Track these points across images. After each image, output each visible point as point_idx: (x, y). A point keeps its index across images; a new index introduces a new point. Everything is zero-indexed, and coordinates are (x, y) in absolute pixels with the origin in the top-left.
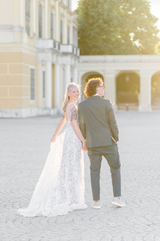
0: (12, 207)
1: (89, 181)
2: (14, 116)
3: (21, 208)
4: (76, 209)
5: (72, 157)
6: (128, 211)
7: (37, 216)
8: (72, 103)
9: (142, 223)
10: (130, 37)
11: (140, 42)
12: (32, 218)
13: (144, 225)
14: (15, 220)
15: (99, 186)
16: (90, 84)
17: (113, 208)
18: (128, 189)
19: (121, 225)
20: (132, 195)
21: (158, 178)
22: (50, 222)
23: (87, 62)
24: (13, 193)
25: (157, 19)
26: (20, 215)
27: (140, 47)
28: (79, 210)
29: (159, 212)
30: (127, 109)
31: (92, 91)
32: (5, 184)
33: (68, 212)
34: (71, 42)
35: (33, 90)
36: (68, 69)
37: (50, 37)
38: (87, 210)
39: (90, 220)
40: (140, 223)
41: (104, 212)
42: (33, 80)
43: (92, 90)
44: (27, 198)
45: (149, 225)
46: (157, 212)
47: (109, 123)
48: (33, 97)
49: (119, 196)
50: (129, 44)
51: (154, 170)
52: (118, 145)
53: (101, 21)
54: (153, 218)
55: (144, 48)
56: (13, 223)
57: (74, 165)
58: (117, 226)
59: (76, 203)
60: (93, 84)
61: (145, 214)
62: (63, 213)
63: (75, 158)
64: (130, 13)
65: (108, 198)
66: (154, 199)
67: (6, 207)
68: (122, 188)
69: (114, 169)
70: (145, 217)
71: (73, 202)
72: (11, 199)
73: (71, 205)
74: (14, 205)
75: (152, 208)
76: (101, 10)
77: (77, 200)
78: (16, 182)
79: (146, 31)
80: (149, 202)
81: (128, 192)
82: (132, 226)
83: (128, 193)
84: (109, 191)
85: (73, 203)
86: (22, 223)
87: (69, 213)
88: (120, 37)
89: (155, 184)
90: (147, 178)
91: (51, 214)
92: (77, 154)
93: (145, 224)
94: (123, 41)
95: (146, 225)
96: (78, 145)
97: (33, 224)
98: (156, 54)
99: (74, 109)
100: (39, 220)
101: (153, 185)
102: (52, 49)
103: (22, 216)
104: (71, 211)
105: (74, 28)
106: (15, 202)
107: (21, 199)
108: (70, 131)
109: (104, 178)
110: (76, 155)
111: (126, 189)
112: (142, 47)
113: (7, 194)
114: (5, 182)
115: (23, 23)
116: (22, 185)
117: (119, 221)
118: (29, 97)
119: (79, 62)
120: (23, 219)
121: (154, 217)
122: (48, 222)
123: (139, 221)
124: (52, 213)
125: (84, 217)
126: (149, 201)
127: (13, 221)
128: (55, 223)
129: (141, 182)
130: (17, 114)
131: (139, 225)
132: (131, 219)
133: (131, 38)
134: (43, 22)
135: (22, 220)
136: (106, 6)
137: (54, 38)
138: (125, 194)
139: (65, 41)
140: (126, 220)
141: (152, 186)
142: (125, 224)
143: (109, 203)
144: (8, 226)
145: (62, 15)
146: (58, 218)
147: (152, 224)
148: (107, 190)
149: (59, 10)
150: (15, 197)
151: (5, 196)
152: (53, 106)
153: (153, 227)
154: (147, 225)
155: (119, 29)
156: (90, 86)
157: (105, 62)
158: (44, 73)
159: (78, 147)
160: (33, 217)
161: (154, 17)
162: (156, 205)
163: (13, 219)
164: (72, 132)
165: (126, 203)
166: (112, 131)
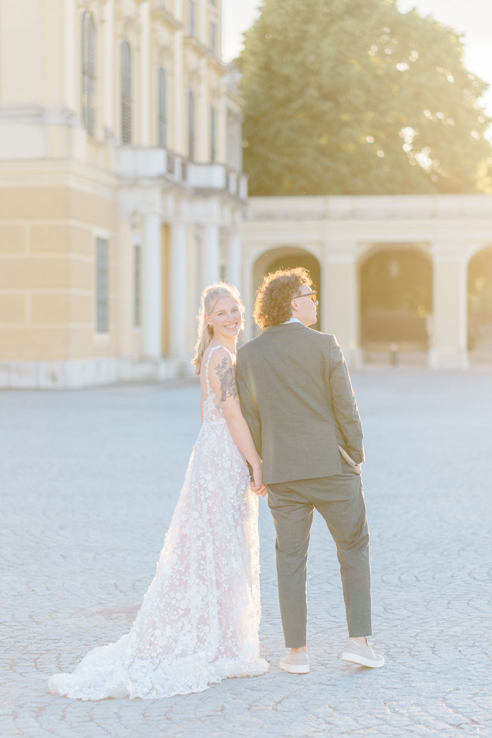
0: (32, 666)
1: (274, 585)
2: (45, 382)
3: (61, 670)
4: (233, 676)
5: (221, 513)
6: (394, 680)
7: (109, 698)
8: (219, 346)
9: (437, 719)
10: (402, 141)
11: (431, 157)
12: (94, 701)
13: (444, 725)
14: (42, 709)
15: (305, 601)
16: (270, 290)
17: (347, 671)
18: (395, 611)
19: (370, 725)
20: (406, 629)
21: (488, 577)
22: (149, 716)
23: (269, 216)
24: (38, 623)
25: (484, 86)
26: (56, 695)
27: (433, 172)
28: (242, 677)
29: (489, 684)
30: (394, 361)
31: (279, 311)
32: (14, 596)
33: (208, 684)
34: (221, 156)
35: (103, 303)
36: (212, 238)
37: (155, 141)
38: (266, 679)
39: (276, 710)
40: (431, 720)
41: (321, 683)
42: (102, 272)
43: (276, 309)
44: (80, 640)
45: (458, 726)
46: (483, 685)
47: (333, 408)
48: (103, 325)
49: (364, 636)
50: (400, 161)
51: (476, 551)
52: (361, 475)
53: (312, 92)
54: (473, 704)
55: (445, 174)
56: (36, 717)
57: (228, 537)
58: (359, 729)
59: (234, 656)
60: (279, 290)
61: (448, 691)
62: (190, 687)
63: (229, 517)
64: (402, 67)
65: (333, 640)
66: (477, 644)
67: (15, 668)
68: (376, 608)
69: (348, 549)
70: (446, 701)
71: (222, 651)
72: (31, 644)
73: (218, 663)
74: (39, 660)
75: (468, 671)
76: (311, 58)
77: (236, 645)
78: (48, 589)
79: (451, 122)
80: (460, 651)
81: (395, 619)
82: (407, 730)
83: (395, 624)
84: (335, 616)
85: (225, 656)
86: (63, 717)
87: (211, 687)
88: (370, 140)
89: (478, 595)
90: (452, 577)
91: (155, 692)
92: (235, 504)
93: (446, 722)
94: (380, 154)
95: (451, 725)
96: (237, 476)
97: (97, 723)
98: (482, 193)
99: (226, 363)
100: (116, 711)
101: (473, 598)
102: (161, 177)
103: (65, 696)
104: (217, 682)
105: (229, 112)
106: (41, 652)
107: (62, 644)
108: (214, 432)
109: (319, 575)
110: (234, 507)
111: (389, 612)
112: (439, 171)
113: (18, 628)
114: (12, 588)
115: (72, 99)
116: (65, 599)
117: (367, 713)
118: (92, 325)
119: (244, 217)
120: (66, 708)
121: (474, 701)
122: (144, 717)
123: (427, 712)
124: (158, 686)
125: (256, 701)
126: (460, 648)
127: (34, 711)
128: (168, 719)
129: (433, 590)
130: (54, 378)
131: (427, 726)
132: (402, 706)
133: (405, 143)
134: (135, 95)
135: (64, 711)
136: (327, 47)
137: (169, 143)
138: (385, 628)
139: (202, 154)
140: (389, 710)
141: (469, 600)
142: (382, 722)
143: (336, 655)
144: (19, 729)
145: (193, 75)
146: (176, 704)
147: (467, 724)
148: (329, 613)
149: (184, 57)
150: (45, 637)
151: (13, 632)
152: (166, 352)
153: (472, 733)
154: (454, 726)
155: (369, 115)
156: (271, 297)
157: (324, 216)
158: (138, 250)
159: (237, 482)
160: (99, 701)
161: (477, 79)
162: (480, 662)
163: (36, 707)
164: (219, 435)
165: (388, 654)
166: (341, 431)
